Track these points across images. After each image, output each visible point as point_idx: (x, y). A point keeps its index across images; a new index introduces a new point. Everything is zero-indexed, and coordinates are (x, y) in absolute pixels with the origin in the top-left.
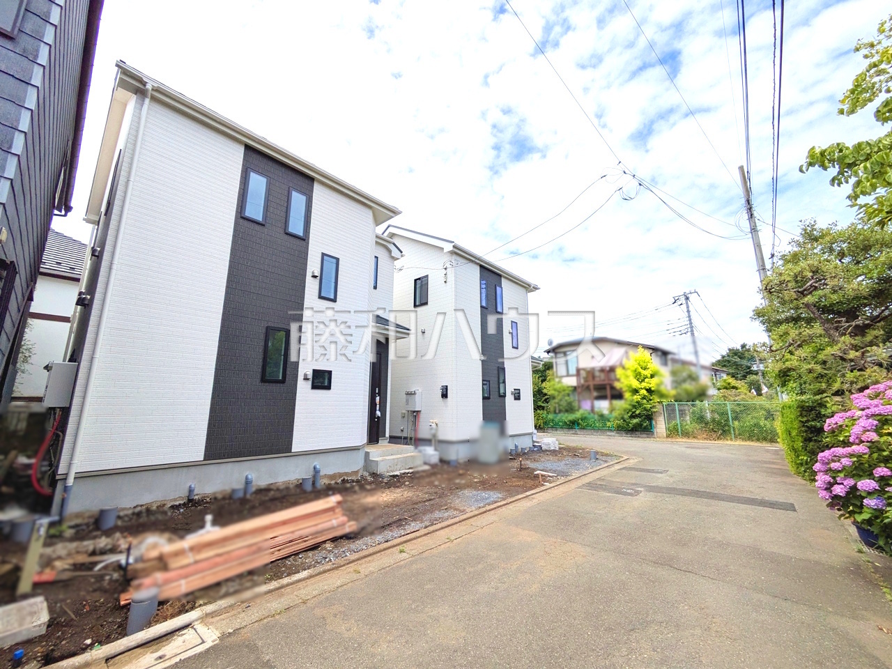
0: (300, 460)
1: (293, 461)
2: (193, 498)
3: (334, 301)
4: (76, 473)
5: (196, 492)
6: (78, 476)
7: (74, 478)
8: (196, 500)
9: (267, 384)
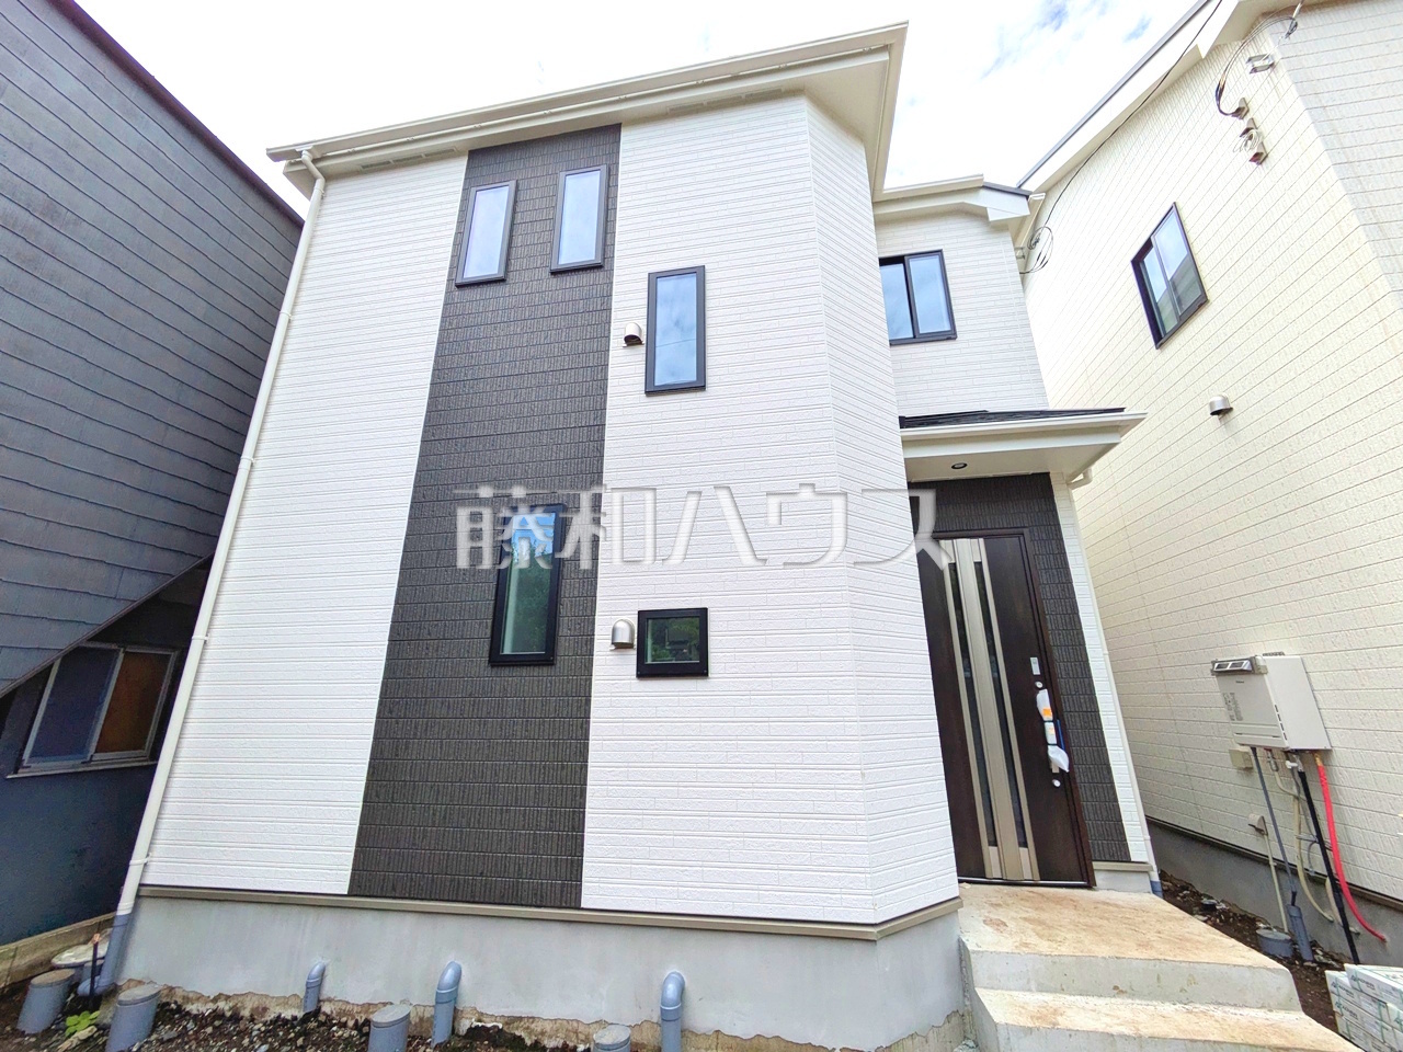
0: (613, 943)
1: (588, 943)
2: (318, 1012)
3: (699, 386)
4: (141, 885)
5: (327, 991)
6: (145, 893)
7: (138, 896)
8: (322, 1018)
9: (506, 671)
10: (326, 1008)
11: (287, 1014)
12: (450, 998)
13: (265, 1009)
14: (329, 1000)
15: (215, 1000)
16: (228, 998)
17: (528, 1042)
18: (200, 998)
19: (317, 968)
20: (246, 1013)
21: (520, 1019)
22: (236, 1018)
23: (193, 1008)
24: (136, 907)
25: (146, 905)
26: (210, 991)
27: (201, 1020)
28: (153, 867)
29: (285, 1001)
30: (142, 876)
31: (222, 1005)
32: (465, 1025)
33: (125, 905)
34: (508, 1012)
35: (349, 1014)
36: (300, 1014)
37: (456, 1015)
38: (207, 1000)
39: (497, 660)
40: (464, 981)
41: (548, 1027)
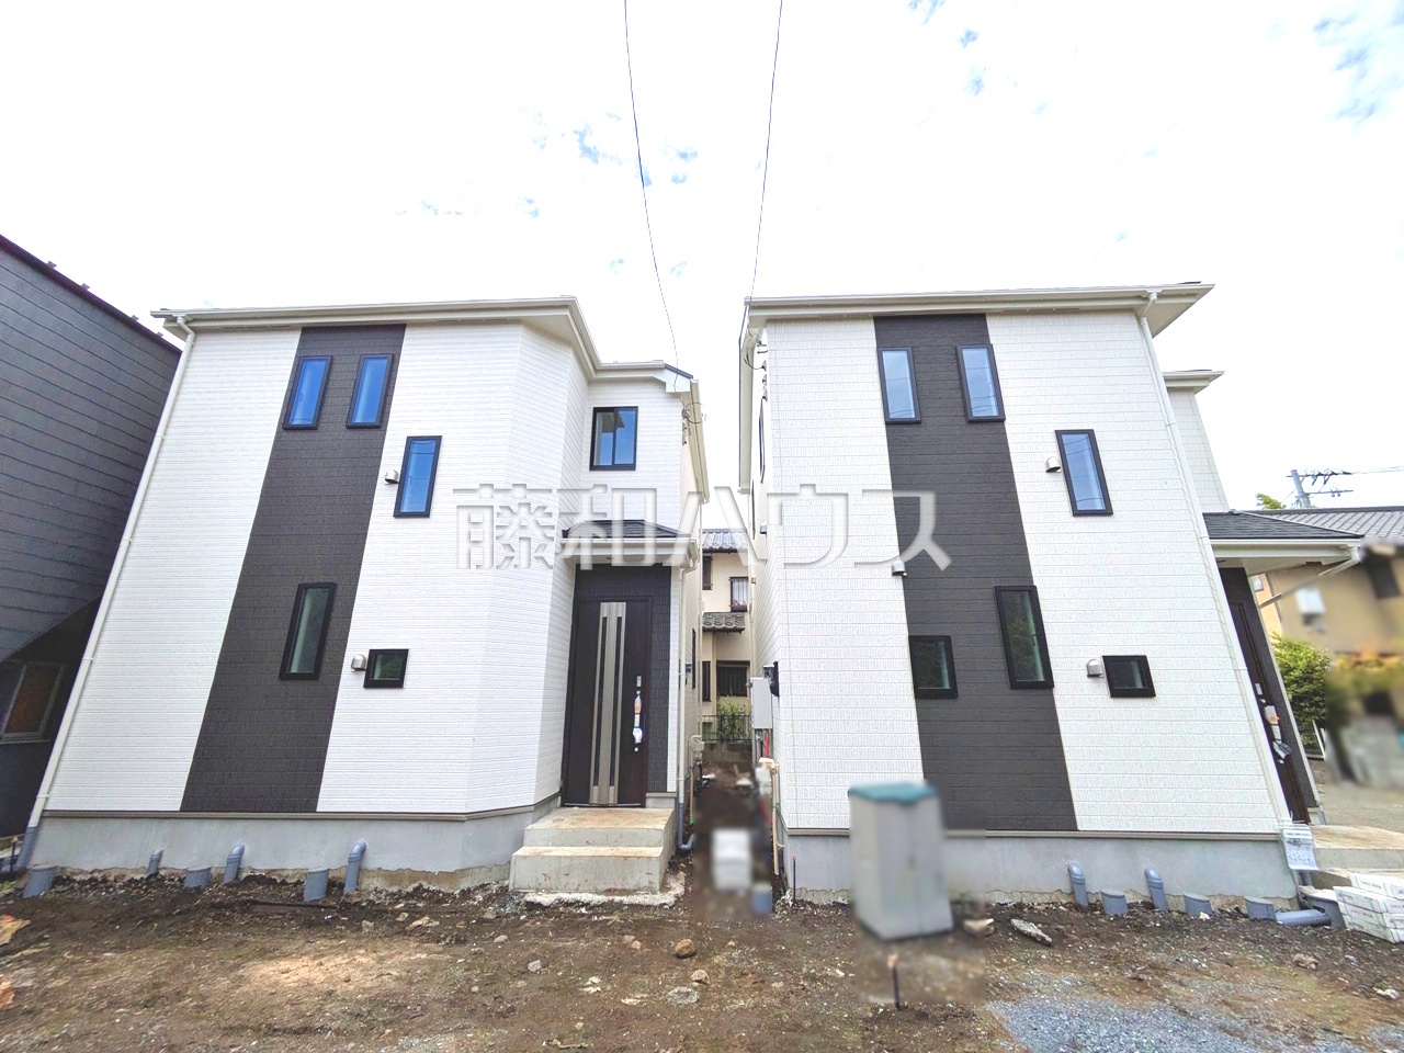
0: (332, 829)
1: (316, 830)
2: (157, 873)
3: (426, 514)
4: (44, 811)
5: (163, 863)
6: (46, 815)
7: (42, 817)
8: (159, 877)
9: (289, 683)
10: (162, 873)
11: (138, 877)
12: (236, 861)
13: (124, 876)
14: (164, 868)
15: (92, 872)
16: (100, 871)
17: (279, 881)
18: (82, 872)
19: (157, 852)
20: (112, 878)
21: (275, 870)
22: (105, 880)
23: (78, 878)
24: (40, 823)
25: (47, 821)
26: (89, 868)
27: (82, 883)
28: (50, 801)
29: (137, 871)
30: (45, 805)
31: (96, 875)
32: (244, 875)
33: (33, 821)
34: (268, 867)
35: (177, 875)
36: (145, 877)
37: (239, 870)
38: (87, 873)
39: (285, 675)
40: (246, 853)
41: (290, 873)
